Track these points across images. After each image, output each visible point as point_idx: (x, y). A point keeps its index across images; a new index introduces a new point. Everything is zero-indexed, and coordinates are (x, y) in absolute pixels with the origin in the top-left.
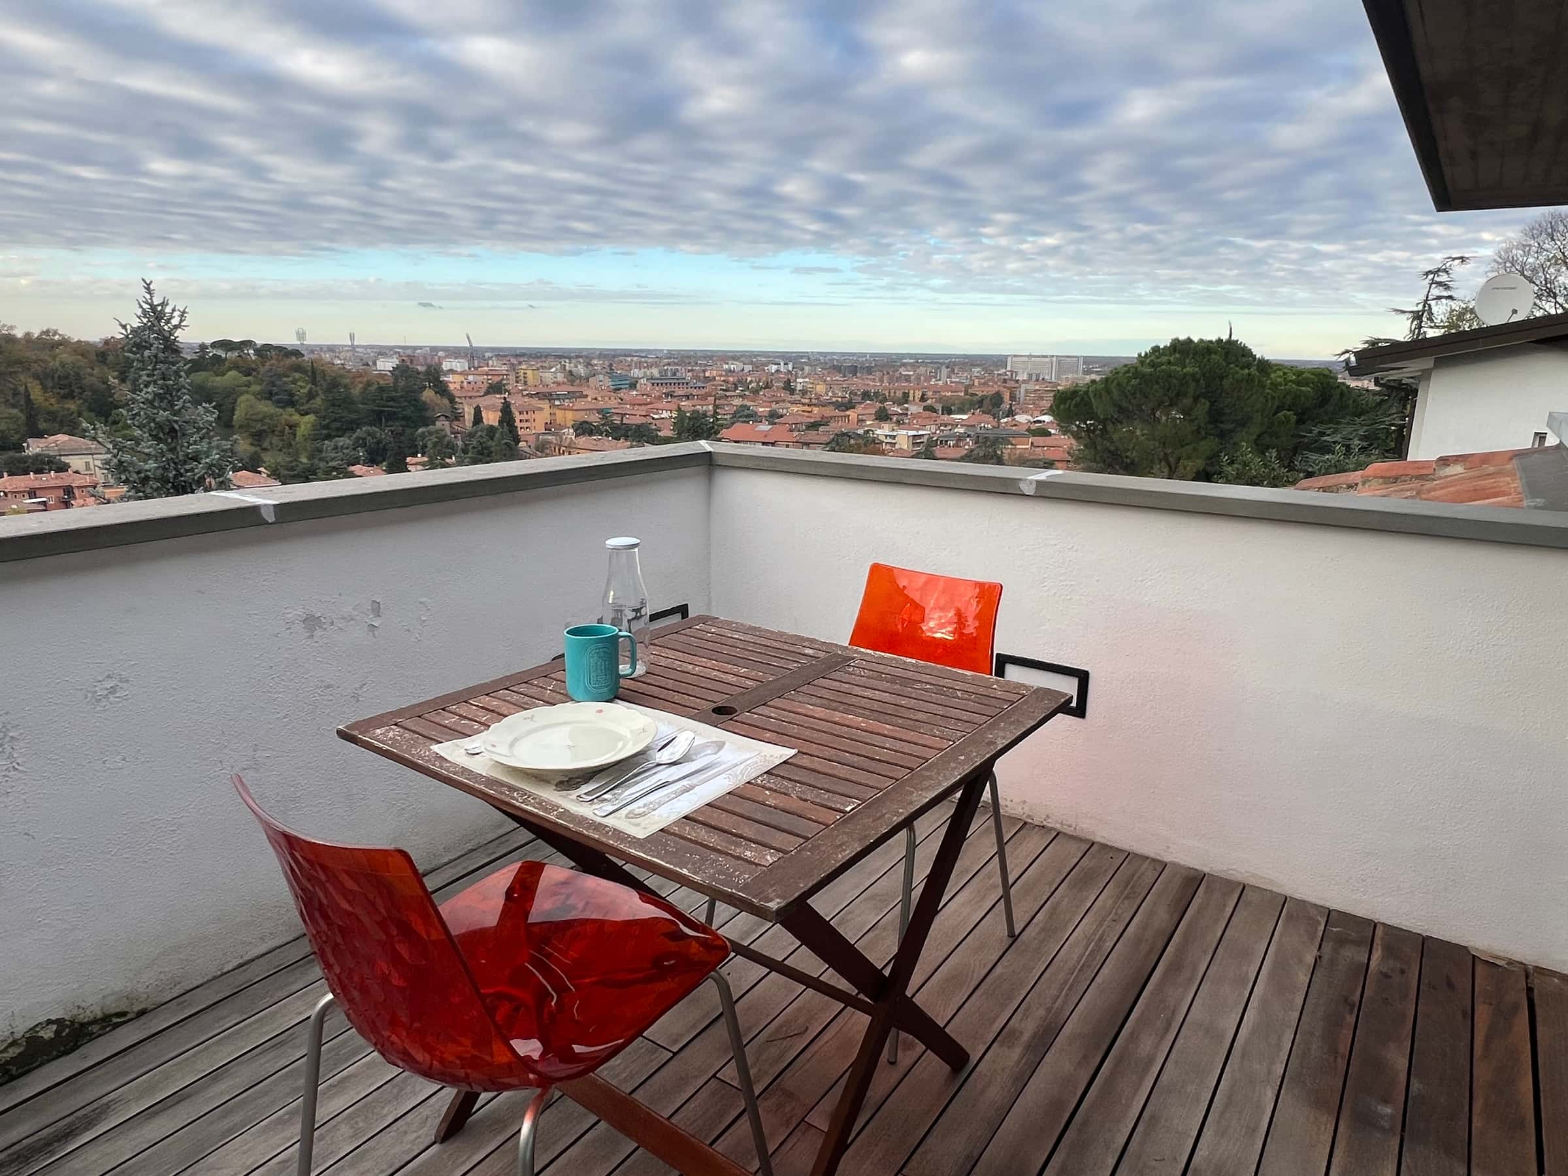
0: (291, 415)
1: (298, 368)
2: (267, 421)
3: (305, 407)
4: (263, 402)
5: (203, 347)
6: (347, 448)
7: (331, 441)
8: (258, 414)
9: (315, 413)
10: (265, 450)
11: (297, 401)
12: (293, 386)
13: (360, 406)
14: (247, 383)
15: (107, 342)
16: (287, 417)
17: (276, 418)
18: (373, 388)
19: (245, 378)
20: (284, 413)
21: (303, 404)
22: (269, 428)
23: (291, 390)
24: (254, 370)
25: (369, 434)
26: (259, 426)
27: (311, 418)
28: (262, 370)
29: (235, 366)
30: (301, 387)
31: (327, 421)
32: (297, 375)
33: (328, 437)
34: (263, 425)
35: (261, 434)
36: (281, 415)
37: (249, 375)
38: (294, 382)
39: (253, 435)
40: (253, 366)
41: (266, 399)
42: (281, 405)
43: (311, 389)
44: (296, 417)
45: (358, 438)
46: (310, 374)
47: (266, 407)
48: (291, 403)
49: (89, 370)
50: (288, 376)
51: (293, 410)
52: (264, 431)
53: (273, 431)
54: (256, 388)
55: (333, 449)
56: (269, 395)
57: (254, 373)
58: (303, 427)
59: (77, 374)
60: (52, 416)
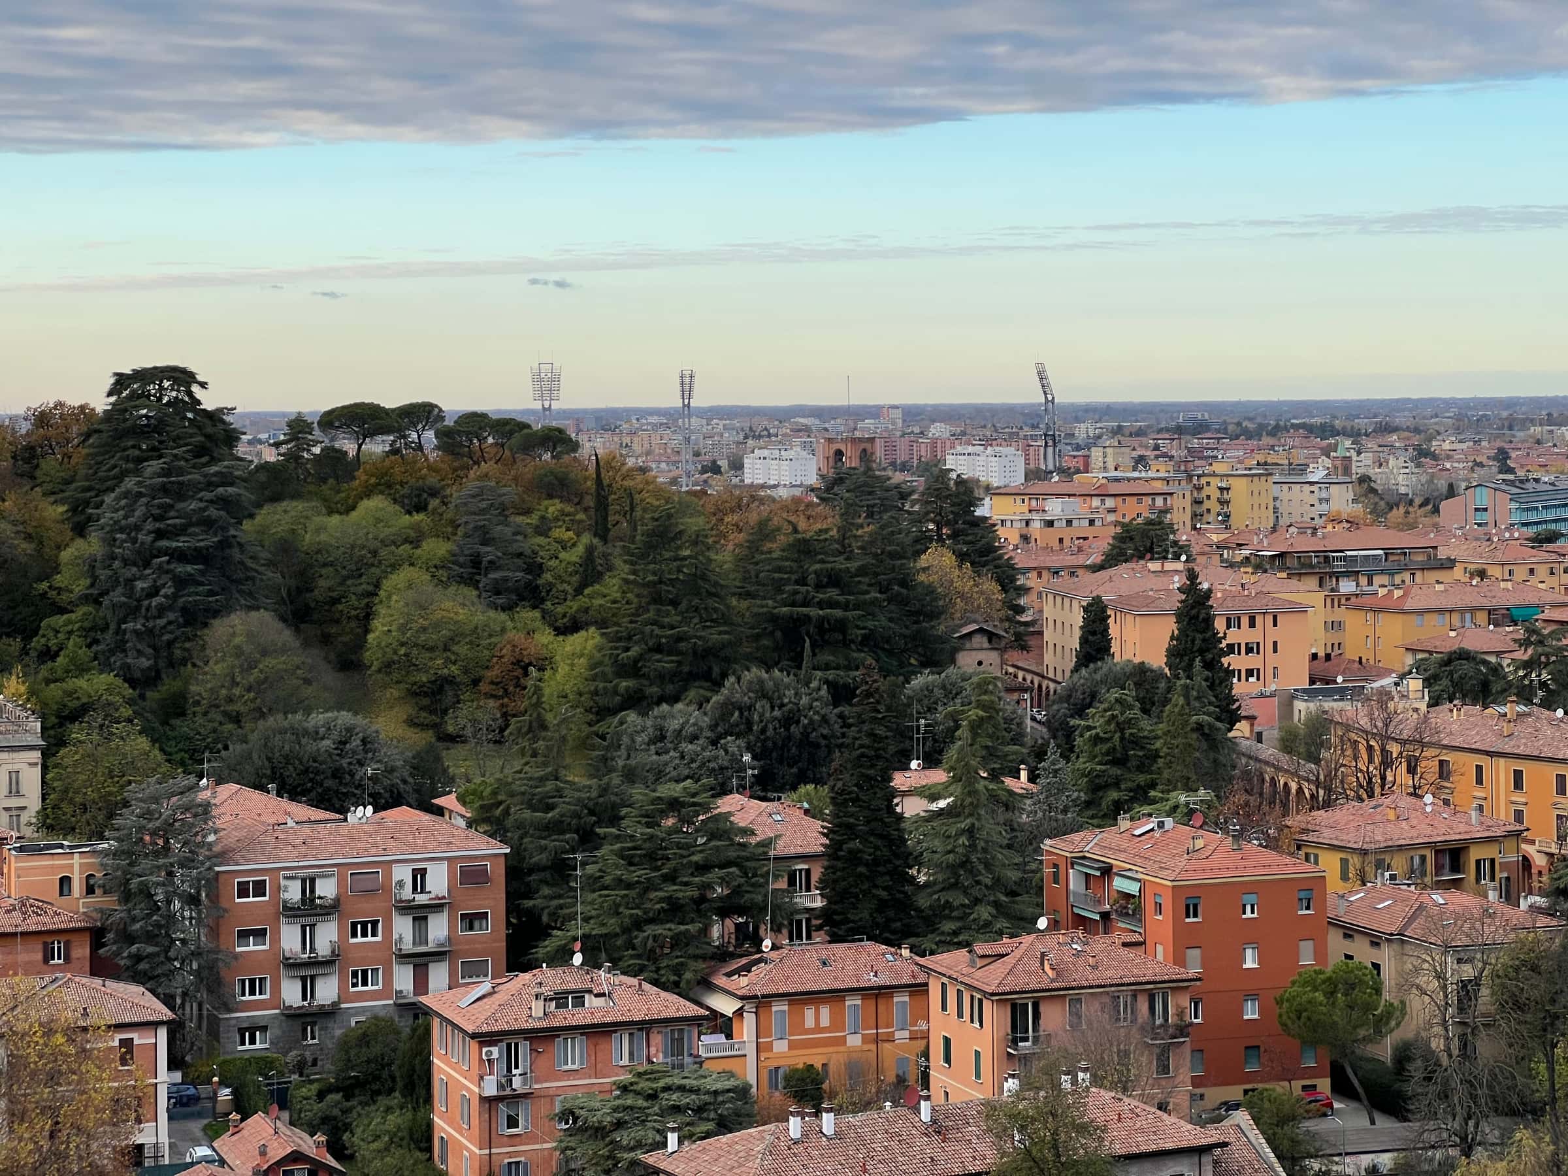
0: (530, 633)
1: (557, 485)
2: (462, 649)
3: (574, 605)
4: (452, 589)
5: (298, 427)
6: (694, 738)
7: (644, 714)
8: (437, 626)
9: (602, 624)
10: (453, 739)
11: (549, 588)
12: (541, 540)
13: (734, 602)
14: (412, 534)
15: (42, 418)
16: (516, 636)
17: (485, 642)
18: (775, 547)
19: (408, 520)
20: (509, 624)
21: (565, 598)
22: (466, 671)
23: (535, 553)
24: (434, 493)
25: (763, 694)
26: (438, 665)
27: (587, 641)
28: (455, 493)
29: (383, 482)
30: (563, 544)
31: (634, 651)
32: (553, 507)
33: (636, 701)
34: (448, 661)
35: (441, 689)
36: (503, 630)
37: (420, 507)
38: (542, 530)
39: (416, 693)
40: (433, 480)
41: (463, 580)
42: (501, 600)
43: (590, 550)
44: (545, 637)
45: (728, 707)
46: (589, 501)
47: (460, 608)
48: (532, 594)
50: (527, 512)
51: (537, 614)
52: (449, 681)
53: (476, 682)
54: (437, 548)
55: (652, 741)
56: (472, 571)
57: (434, 503)
58: (563, 669)
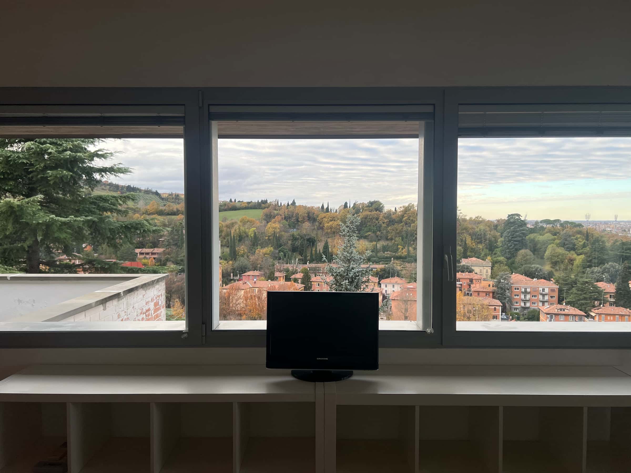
0: (573, 255)
1: (580, 232)
2: (560, 257)
3: (581, 251)
4: (560, 248)
5: (537, 223)
6: (599, 273)
7: (591, 269)
8: (557, 253)
9: (585, 254)
10: (557, 270)
11: (577, 248)
12: (576, 241)
13: (610, 252)
14: (554, 239)
15: (498, 221)
16: (570, 255)
17: (565, 256)
18: (618, 243)
19: (553, 237)
20: (569, 253)
21: (579, 250)
22: (561, 260)
23: (575, 243)
24: (558, 233)
25: (612, 266)
26: (556, 259)
27: (583, 256)
28: (562, 233)
29: (550, 231)
30: (580, 242)
31: (590, 259)
32: (579, 236)
33: (590, 266)
34: (558, 259)
35: (556, 263)
36: (568, 254)
37: (556, 235)
38: (577, 239)
39: (552, 263)
40: (558, 231)
41: (561, 246)
42: (568, 250)
43: (584, 243)
44: (575, 256)
45: (605, 269)
46: (585, 235)
47: (561, 250)
48: (574, 249)
49: (489, 232)
50: (574, 236)
51: (574, 252)
52: (558, 261)
53: (562, 262)
54: (557, 241)
55: (591, 273)
56: (563, 245)
57: (558, 234)
58: (577, 261)
59: (485, 234)
60: (473, 250)
